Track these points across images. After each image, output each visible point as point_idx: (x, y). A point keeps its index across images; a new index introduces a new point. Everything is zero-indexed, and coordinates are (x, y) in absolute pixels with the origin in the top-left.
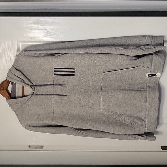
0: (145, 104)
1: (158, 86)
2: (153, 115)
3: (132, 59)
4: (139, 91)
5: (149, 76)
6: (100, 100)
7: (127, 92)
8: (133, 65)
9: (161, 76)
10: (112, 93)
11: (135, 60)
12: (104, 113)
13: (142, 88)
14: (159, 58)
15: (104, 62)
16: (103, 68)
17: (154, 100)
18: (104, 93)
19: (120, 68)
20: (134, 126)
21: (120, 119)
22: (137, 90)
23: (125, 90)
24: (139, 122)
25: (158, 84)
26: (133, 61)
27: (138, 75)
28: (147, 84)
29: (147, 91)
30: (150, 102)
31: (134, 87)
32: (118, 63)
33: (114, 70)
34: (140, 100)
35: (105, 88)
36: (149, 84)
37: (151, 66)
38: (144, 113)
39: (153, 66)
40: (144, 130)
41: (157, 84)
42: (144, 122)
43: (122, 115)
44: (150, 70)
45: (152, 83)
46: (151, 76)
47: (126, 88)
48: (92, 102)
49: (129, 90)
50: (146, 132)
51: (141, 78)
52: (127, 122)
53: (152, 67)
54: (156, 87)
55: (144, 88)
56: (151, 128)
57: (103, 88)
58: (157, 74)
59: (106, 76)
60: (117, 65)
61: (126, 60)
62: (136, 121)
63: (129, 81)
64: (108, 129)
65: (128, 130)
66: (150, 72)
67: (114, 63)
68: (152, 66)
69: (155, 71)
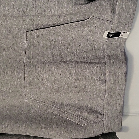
0: (102, 86)
1: (123, 54)
2: (116, 103)
3: (78, 3)
4: (92, 63)
5: (108, 36)
6: (23, 81)
7: (70, 66)
8: (80, 15)
9: (128, 36)
10: (44, 68)
11: (84, 6)
12: (31, 103)
13: (97, 58)
14: (128, 2)
15: (25, 8)
16: (25, 21)
17: (117, 79)
18: (29, 69)
19: (57, 23)
20: (84, 124)
21: (60, 114)
22: (88, 63)
23: (67, 62)
24: (93, 118)
25: (123, 50)
26: (81, 6)
27: (89, 35)
28: (105, 51)
29: (105, 62)
30: (110, 82)
31: (83, 56)
32: (53, 12)
33: (46, 27)
34: (94, 79)
35: (32, 60)
36: (108, 51)
37: (112, 17)
38: (101, 102)
39: (116, 17)
40: (100, 129)
41: (121, 51)
42: (100, 116)
43: (63, 106)
44: (111, 25)
45: (114, 50)
46: (111, 37)
47: (70, 58)
48: (8, 87)
49: (74, 62)
50: (104, 133)
51: (94, 40)
52: (72, 117)
53: (116, 20)
54: (121, 55)
55: (100, 58)
56: (112, 126)
57: (27, 59)
58: (121, 34)
59: (32, 38)
60: (51, 14)
61: (68, 4)
62: (87, 115)
63: (74, 46)
64: (39, 132)
65: (73, 132)
66: (110, 29)
67: (45, 11)
68: (114, 17)
69: (119, 28)
